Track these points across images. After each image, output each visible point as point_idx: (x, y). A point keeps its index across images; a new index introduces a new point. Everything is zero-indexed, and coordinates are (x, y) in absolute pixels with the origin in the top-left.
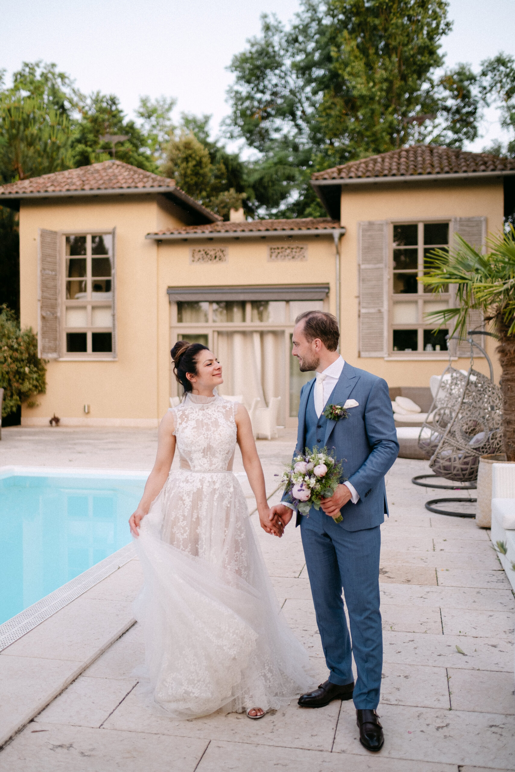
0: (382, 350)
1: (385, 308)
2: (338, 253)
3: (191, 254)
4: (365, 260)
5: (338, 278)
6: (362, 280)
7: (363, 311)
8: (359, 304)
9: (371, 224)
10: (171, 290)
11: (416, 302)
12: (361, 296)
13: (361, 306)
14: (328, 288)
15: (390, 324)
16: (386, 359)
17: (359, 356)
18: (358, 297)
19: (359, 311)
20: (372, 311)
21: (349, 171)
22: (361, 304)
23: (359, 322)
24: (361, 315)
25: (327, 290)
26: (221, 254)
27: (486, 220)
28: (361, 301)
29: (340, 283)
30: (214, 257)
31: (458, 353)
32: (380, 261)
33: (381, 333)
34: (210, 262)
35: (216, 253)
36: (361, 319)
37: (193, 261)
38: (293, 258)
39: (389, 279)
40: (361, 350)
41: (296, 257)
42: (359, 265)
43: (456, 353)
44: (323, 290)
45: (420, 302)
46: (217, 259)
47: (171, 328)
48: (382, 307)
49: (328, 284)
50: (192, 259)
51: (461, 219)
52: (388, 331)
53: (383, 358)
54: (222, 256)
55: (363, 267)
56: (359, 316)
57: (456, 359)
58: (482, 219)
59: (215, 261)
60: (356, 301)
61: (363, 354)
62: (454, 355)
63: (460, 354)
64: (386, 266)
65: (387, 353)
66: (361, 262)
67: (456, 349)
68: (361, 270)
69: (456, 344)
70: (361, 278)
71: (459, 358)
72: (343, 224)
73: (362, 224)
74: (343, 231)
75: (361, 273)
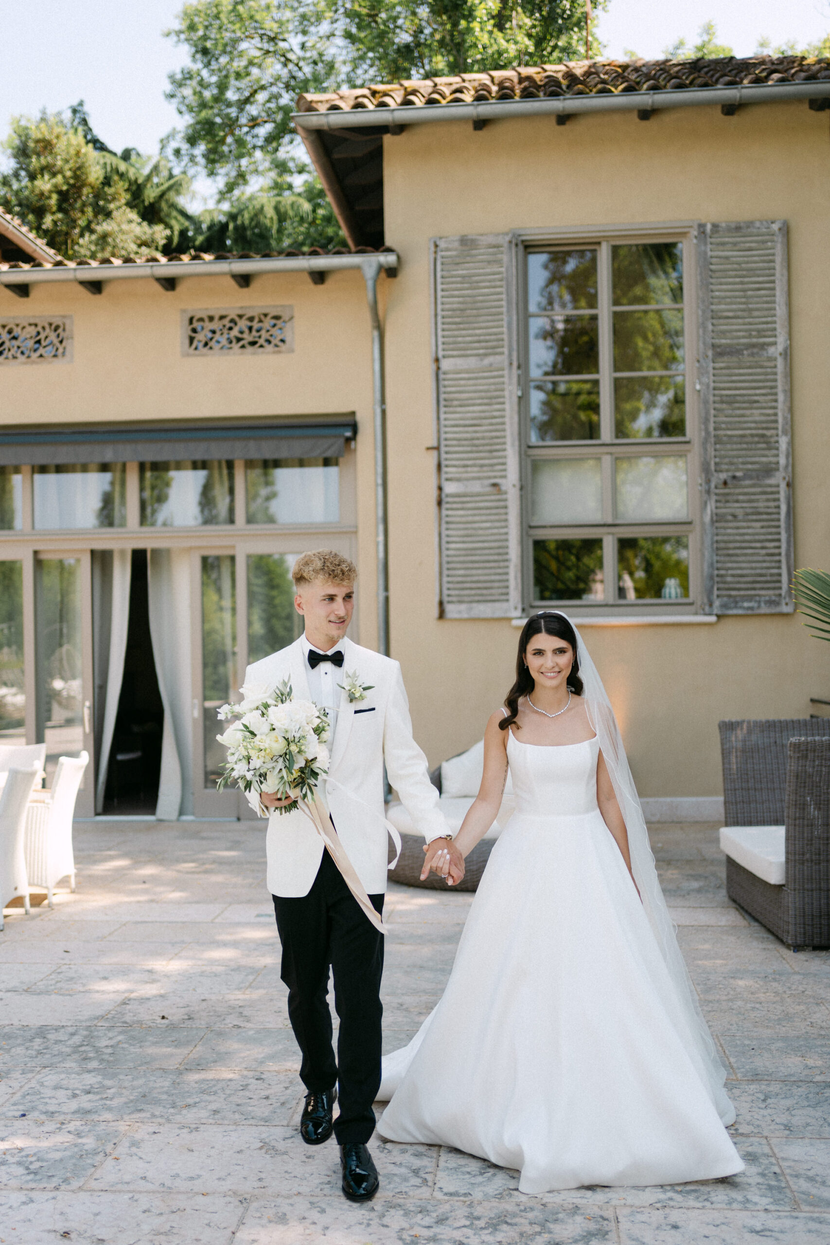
0: (504, 597)
1: (510, 480)
2: (379, 327)
4: (453, 347)
5: (378, 395)
6: (444, 401)
7: (450, 488)
8: (439, 466)
9: (467, 243)
11: (595, 462)
12: (442, 449)
13: (444, 476)
14: (354, 427)
15: (526, 527)
16: (516, 622)
17: (442, 615)
18: (436, 448)
19: (440, 488)
20: (476, 487)
22: (444, 469)
23: (440, 519)
24: (445, 499)
25: (348, 434)
26: (53, 337)
27: (786, 230)
28: (444, 463)
29: (384, 412)
30: (32, 345)
31: (717, 603)
32: (493, 351)
33: (503, 551)
34: (21, 358)
35: (38, 333)
36: (445, 512)
38: (253, 343)
40: (445, 599)
41: (261, 341)
42: (437, 360)
43: (710, 605)
44: (338, 432)
45: (607, 460)
46: (42, 350)
48: (503, 475)
49: (353, 414)
51: (715, 226)
52: (522, 542)
53: (507, 621)
54: (55, 341)
55: (445, 365)
56: (440, 503)
57: (713, 619)
58: (775, 227)
59: (34, 356)
60: (431, 459)
61: (452, 611)
62: (707, 608)
63: (724, 606)
64: (511, 364)
65: (520, 607)
66: (441, 354)
67: (710, 592)
68: (441, 376)
69: (711, 577)
70: (442, 396)
71: (718, 616)
72: (389, 239)
73: (442, 244)
74: (389, 259)
75: (442, 383)
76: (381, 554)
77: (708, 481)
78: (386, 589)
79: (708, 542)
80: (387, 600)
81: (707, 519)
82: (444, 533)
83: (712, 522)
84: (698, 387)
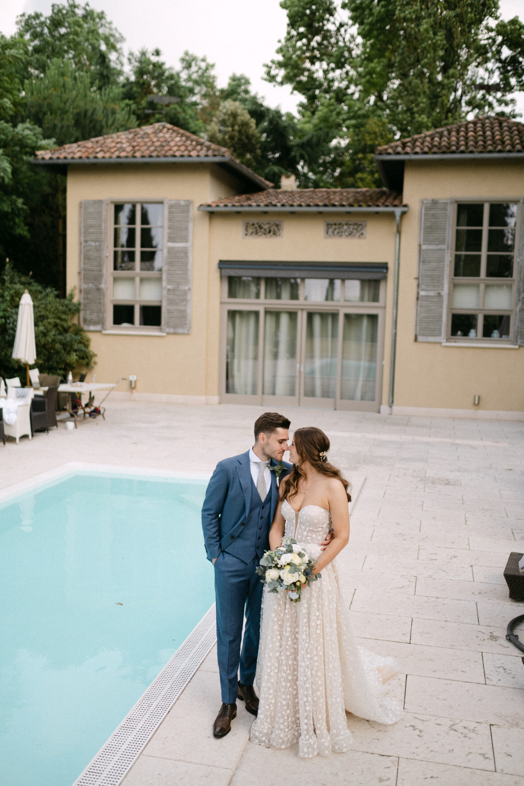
0: (440, 334)
1: (445, 292)
2: (399, 232)
3: (244, 228)
4: (427, 241)
5: (397, 258)
6: (422, 260)
7: (422, 293)
8: (418, 286)
9: (435, 202)
10: (223, 264)
11: (478, 286)
12: (420, 278)
13: (420, 288)
14: (387, 268)
15: (450, 308)
16: (444, 344)
17: (416, 340)
18: (417, 279)
19: (418, 293)
20: (432, 293)
21: (414, 146)
22: (420, 286)
23: (417, 304)
24: (420, 297)
25: (385, 271)
26: (275, 228)
28: (420, 283)
29: (399, 264)
30: (268, 231)
31: (519, 341)
32: (442, 242)
33: (441, 317)
34: (264, 236)
35: (270, 227)
36: (419, 302)
37: (246, 235)
38: (350, 234)
39: (451, 262)
40: (418, 334)
41: (353, 234)
42: (420, 246)
43: (517, 342)
44: (381, 270)
45: (482, 286)
46: (271, 234)
47: (222, 303)
48: (442, 290)
49: (386, 264)
50: (245, 232)
52: (447, 315)
53: (440, 343)
54: (277, 230)
55: (424, 247)
56: (418, 299)
57: (517, 347)
59: (269, 235)
60: (415, 283)
61: (420, 338)
62: (515, 343)
63: (521, 342)
64: (448, 248)
65: (445, 338)
66: (422, 243)
67: (516, 337)
68: (422, 251)
69: (518, 332)
70: (422, 259)
71: (520, 346)
72: (405, 201)
73: (425, 202)
74: (405, 209)
75: (422, 253)
76: (395, 316)
77: (519, 296)
78: (396, 328)
79: (518, 318)
80: (396, 334)
81: (518, 309)
82: (419, 309)
83: (520, 311)
84: (518, 260)
